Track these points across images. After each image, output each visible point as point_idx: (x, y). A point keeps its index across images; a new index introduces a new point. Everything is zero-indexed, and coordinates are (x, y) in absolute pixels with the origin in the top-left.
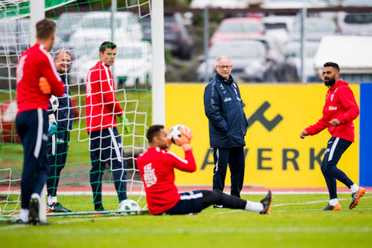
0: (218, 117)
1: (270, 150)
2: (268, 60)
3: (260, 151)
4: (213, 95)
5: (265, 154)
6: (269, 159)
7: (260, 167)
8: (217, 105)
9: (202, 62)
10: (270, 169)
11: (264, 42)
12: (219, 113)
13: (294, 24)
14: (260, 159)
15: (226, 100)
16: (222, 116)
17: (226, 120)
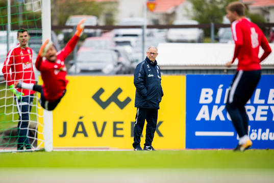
0: (142, 86)
1: (122, 123)
2: (119, 63)
3: (115, 124)
4: (140, 71)
5: (118, 126)
6: (122, 129)
7: (115, 135)
8: (142, 78)
9: (72, 65)
10: (122, 136)
11: (116, 51)
12: (142, 84)
13: (136, 42)
14: (115, 129)
15: (150, 76)
16: (145, 86)
17: (147, 89)
